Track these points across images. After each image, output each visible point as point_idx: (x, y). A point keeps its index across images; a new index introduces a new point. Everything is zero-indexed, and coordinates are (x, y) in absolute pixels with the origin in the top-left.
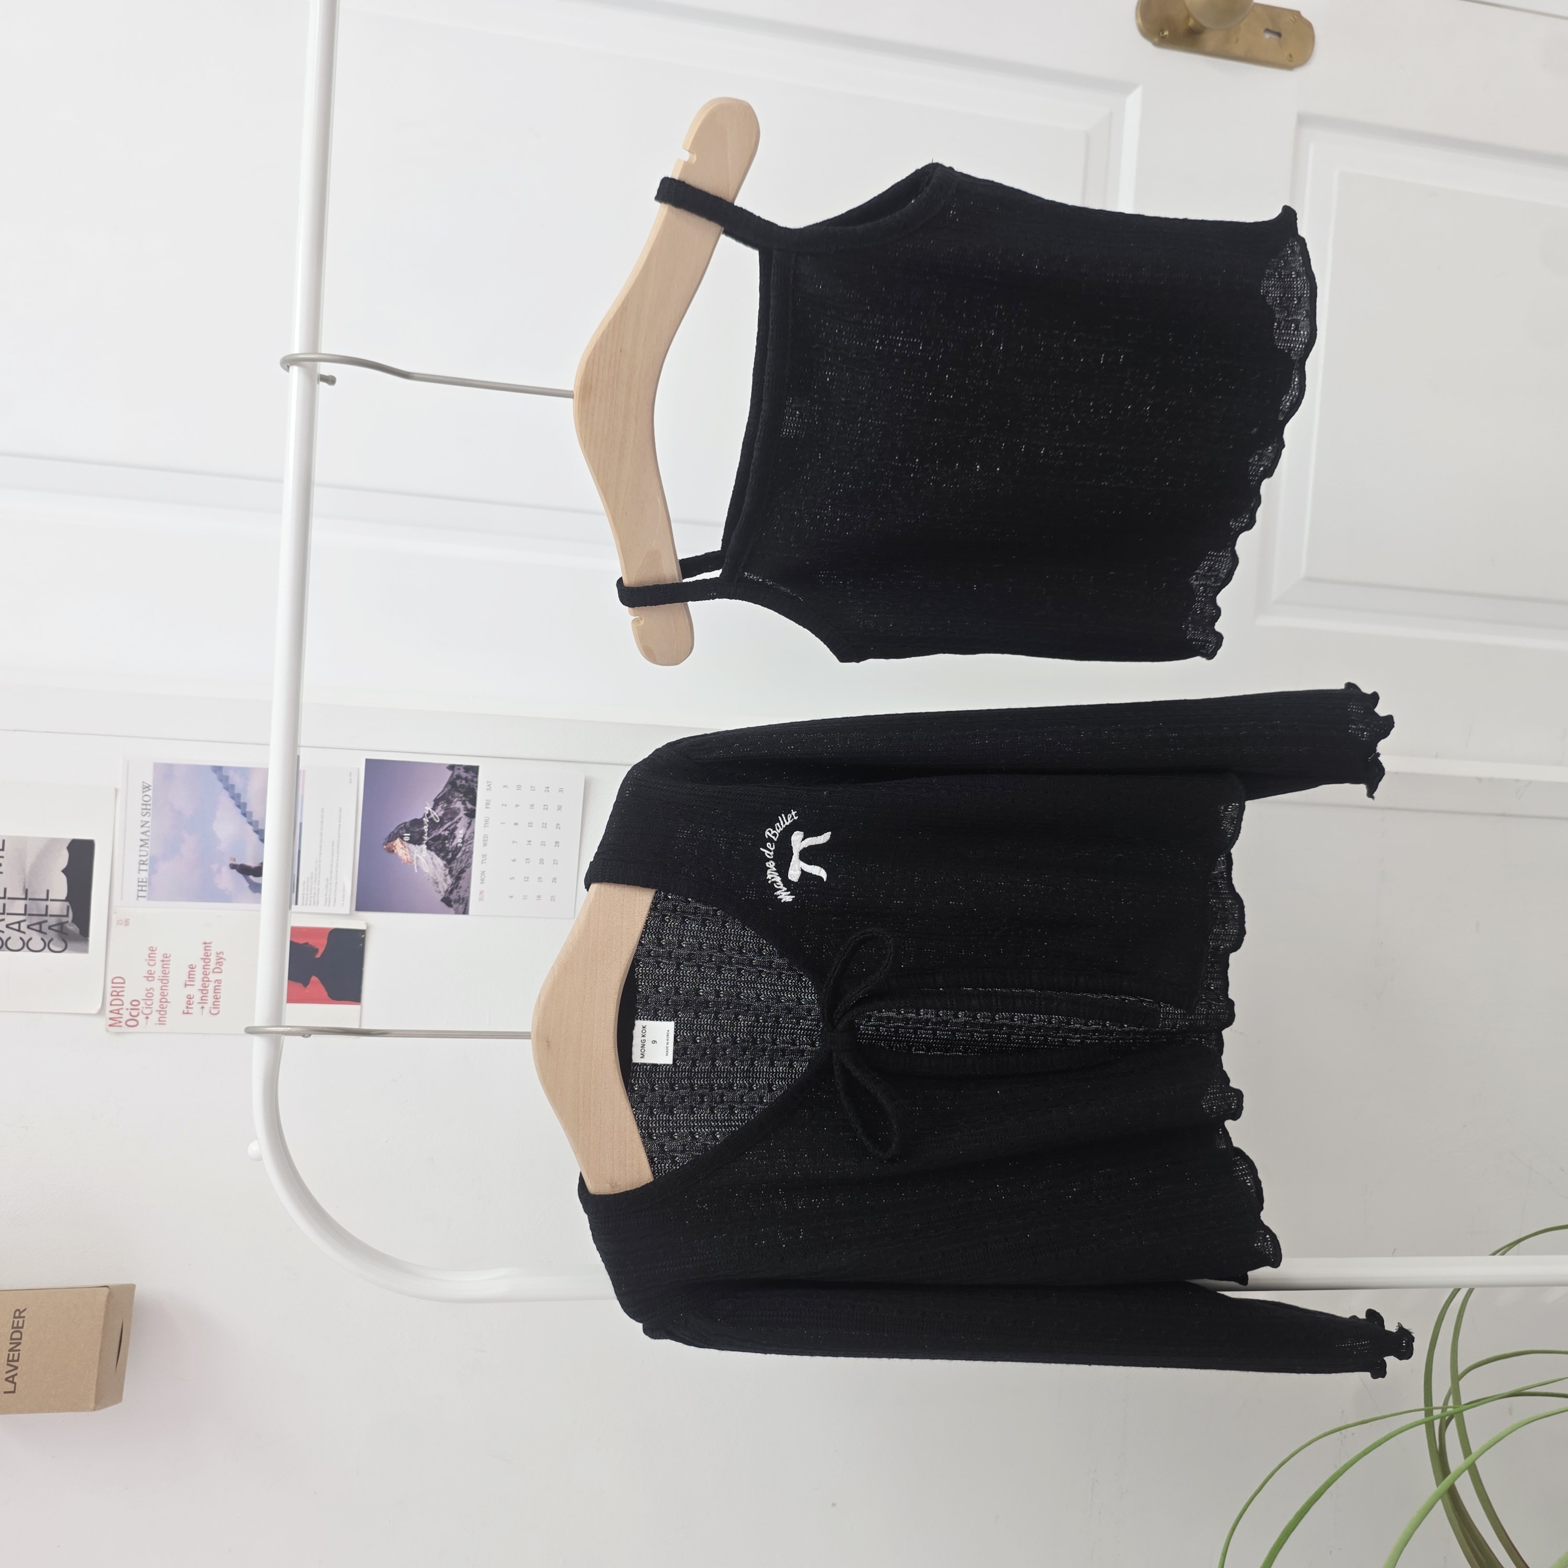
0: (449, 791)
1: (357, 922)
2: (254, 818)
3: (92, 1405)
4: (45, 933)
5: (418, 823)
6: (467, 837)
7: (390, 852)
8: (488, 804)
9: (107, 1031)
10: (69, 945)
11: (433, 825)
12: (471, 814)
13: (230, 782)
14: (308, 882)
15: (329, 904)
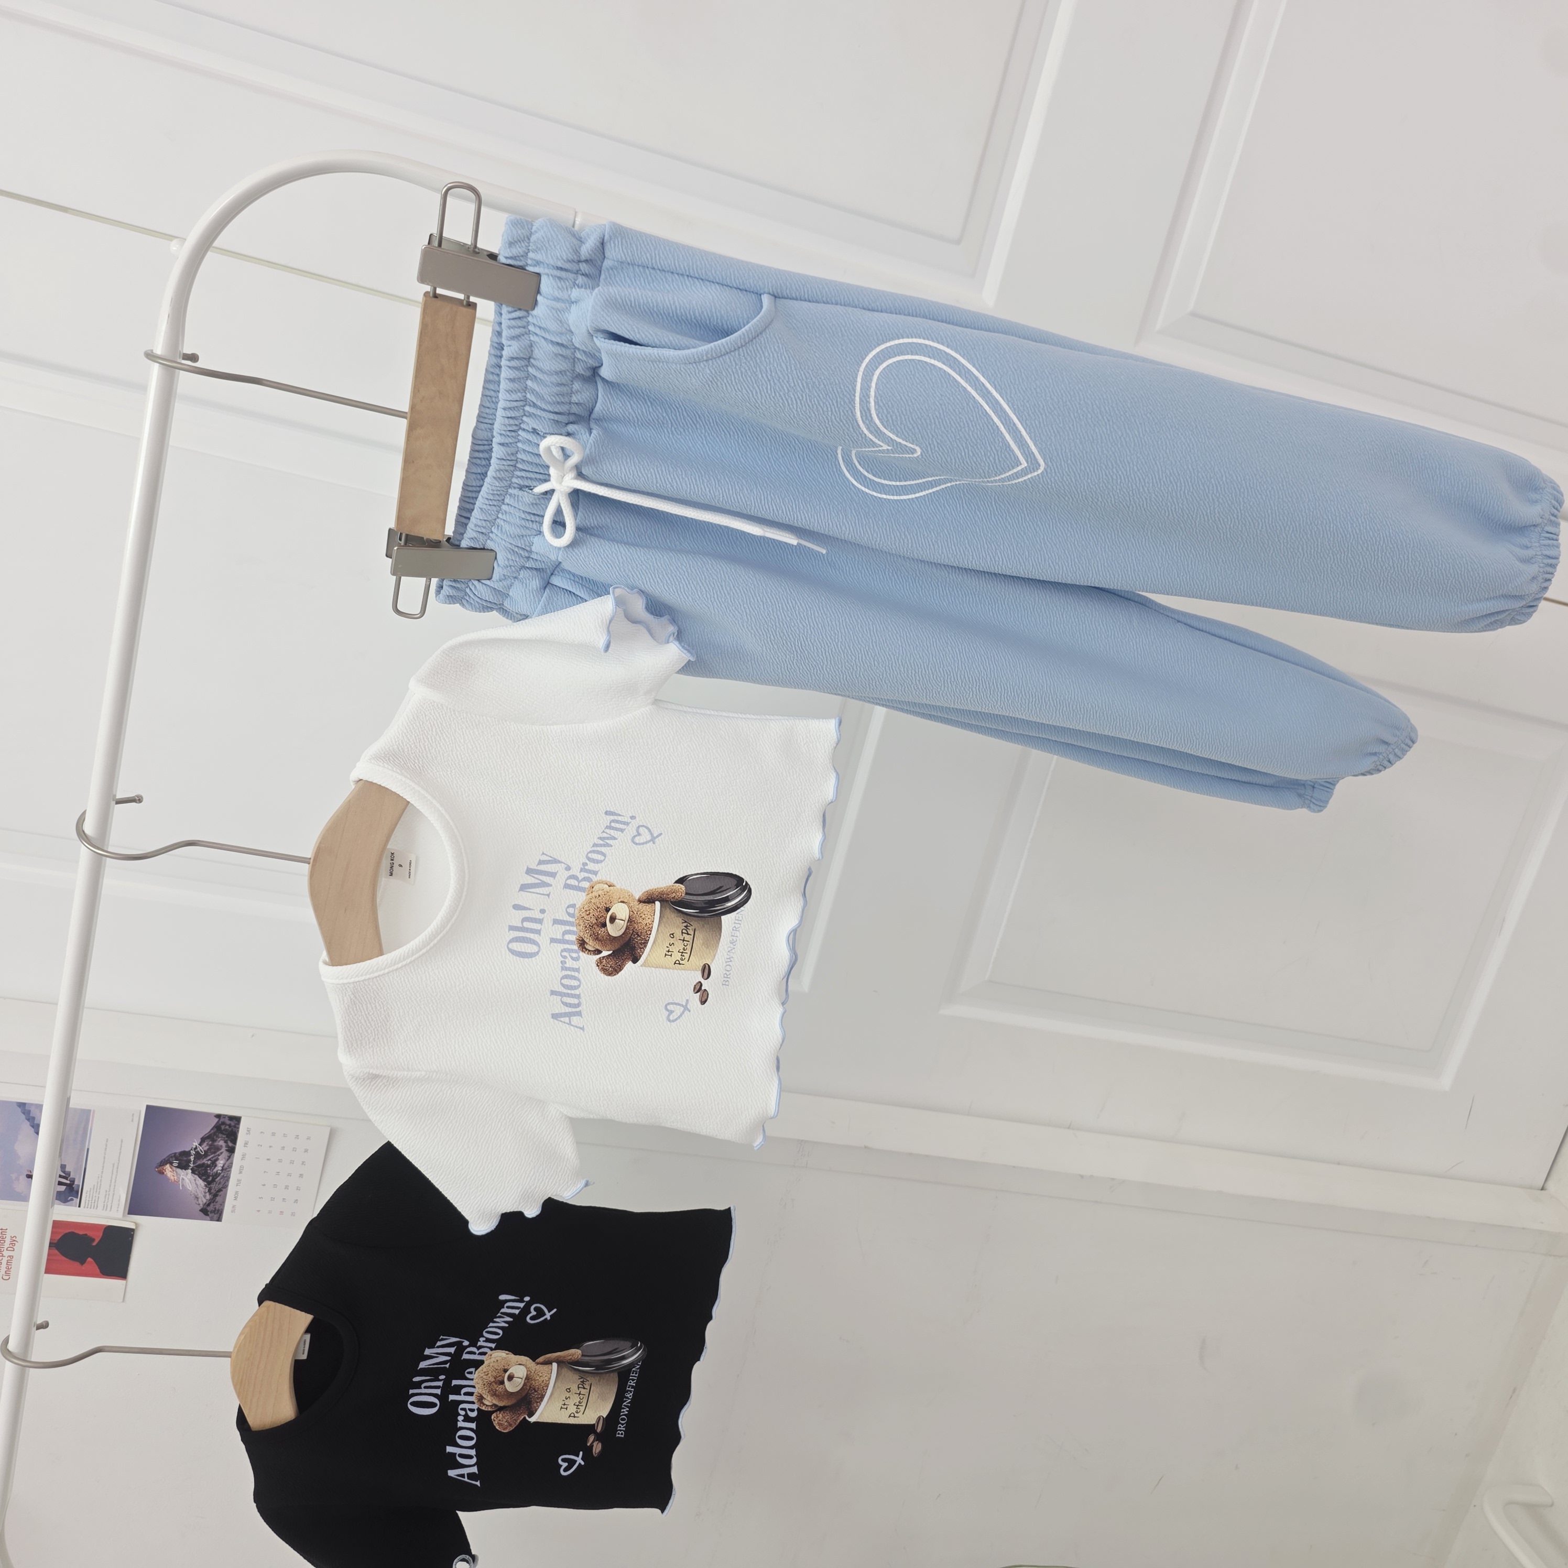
0: (215, 1134)
1: (127, 1224)
5: (187, 1154)
6: (226, 1166)
7: (160, 1173)
8: (246, 1144)
11: (198, 1154)
12: (231, 1150)
13: (31, 1115)
14: (90, 1191)
15: (106, 1210)
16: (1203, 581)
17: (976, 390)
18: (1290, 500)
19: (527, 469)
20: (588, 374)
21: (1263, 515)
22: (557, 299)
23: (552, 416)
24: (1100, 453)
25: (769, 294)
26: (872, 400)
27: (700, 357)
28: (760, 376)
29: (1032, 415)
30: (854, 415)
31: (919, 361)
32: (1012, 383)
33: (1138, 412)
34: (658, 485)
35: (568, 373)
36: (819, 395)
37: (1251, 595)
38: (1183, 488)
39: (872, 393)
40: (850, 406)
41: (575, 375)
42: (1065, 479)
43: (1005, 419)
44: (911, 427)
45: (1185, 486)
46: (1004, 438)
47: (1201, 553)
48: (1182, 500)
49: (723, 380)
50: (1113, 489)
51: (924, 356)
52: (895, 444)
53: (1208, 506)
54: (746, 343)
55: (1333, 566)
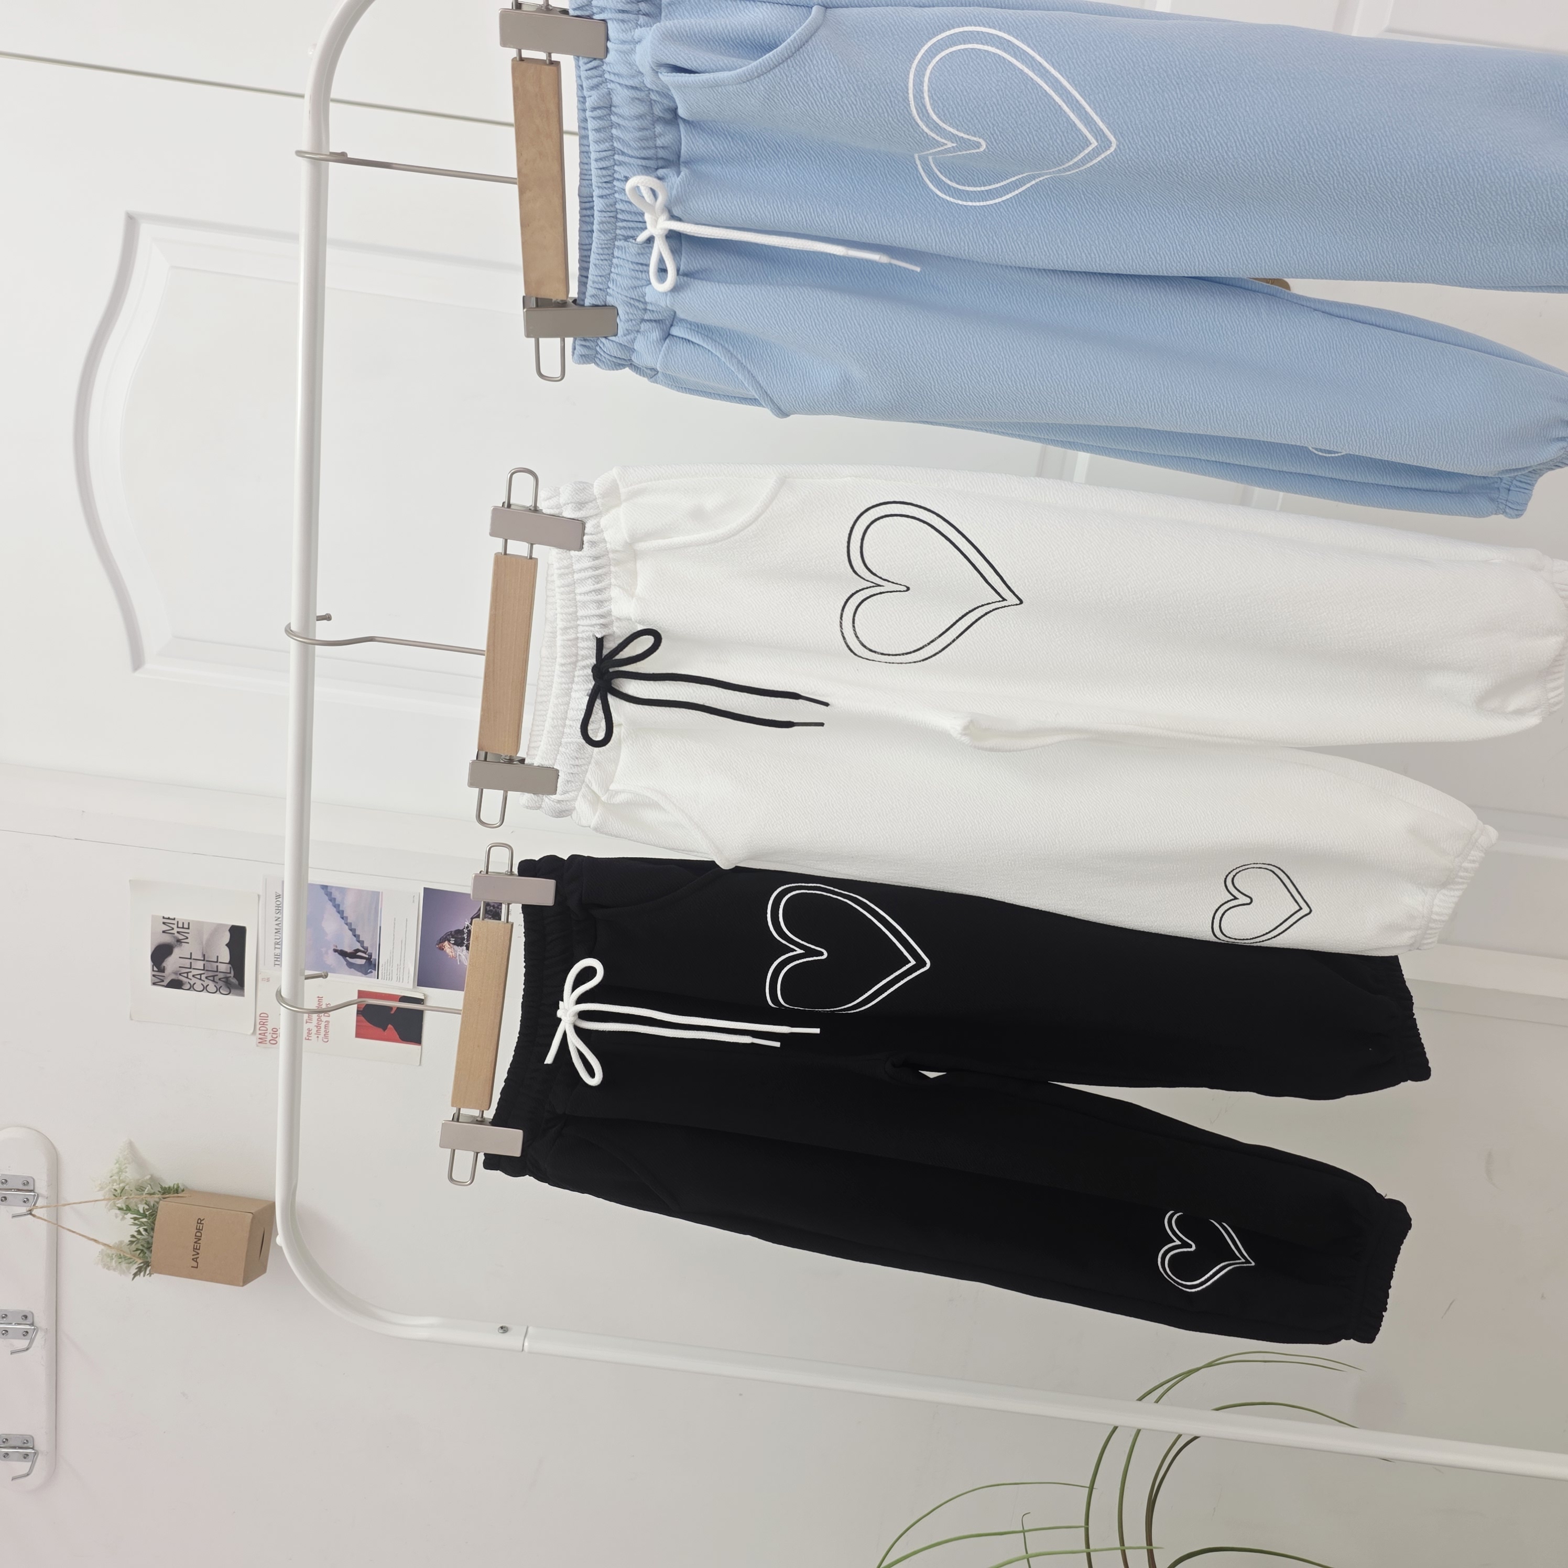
1: (417, 994)
2: (349, 921)
3: (241, 1284)
4: (217, 983)
9: (257, 1046)
10: (232, 991)
13: (333, 896)
14: (385, 964)
15: (399, 982)
16: (1323, 256)
17: (1033, 71)
18: (1395, 146)
19: (626, 219)
20: (668, 116)
21: (1367, 167)
22: (623, 42)
23: (640, 162)
24: (1173, 121)
25: (819, 4)
26: (926, 95)
27: (751, 74)
28: (812, 85)
29: (1094, 89)
30: (910, 114)
31: (972, 49)
32: (1069, 58)
33: (1210, 70)
34: (743, 217)
35: (648, 117)
36: (871, 97)
37: (1381, 267)
38: (1271, 148)
39: (926, 88)
40: (905, 104)
41: (655, 119)
42: (1140, 153)
43: (1067, 97)
44: (969, 118)
45: (1273, 145)
46: (1068, 119)
47: (1314, 224)
48: (1273, 161)
49: (778, 96)
50: (1195, 159)
51: (977, 43)
52: (958, 139)
53: (1303, 165)
54: (793, 54)
55: (1464, 220)
